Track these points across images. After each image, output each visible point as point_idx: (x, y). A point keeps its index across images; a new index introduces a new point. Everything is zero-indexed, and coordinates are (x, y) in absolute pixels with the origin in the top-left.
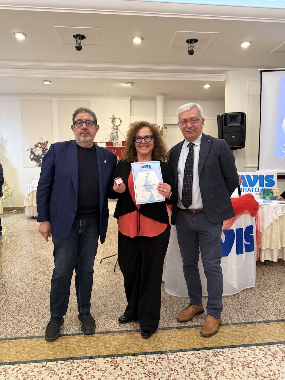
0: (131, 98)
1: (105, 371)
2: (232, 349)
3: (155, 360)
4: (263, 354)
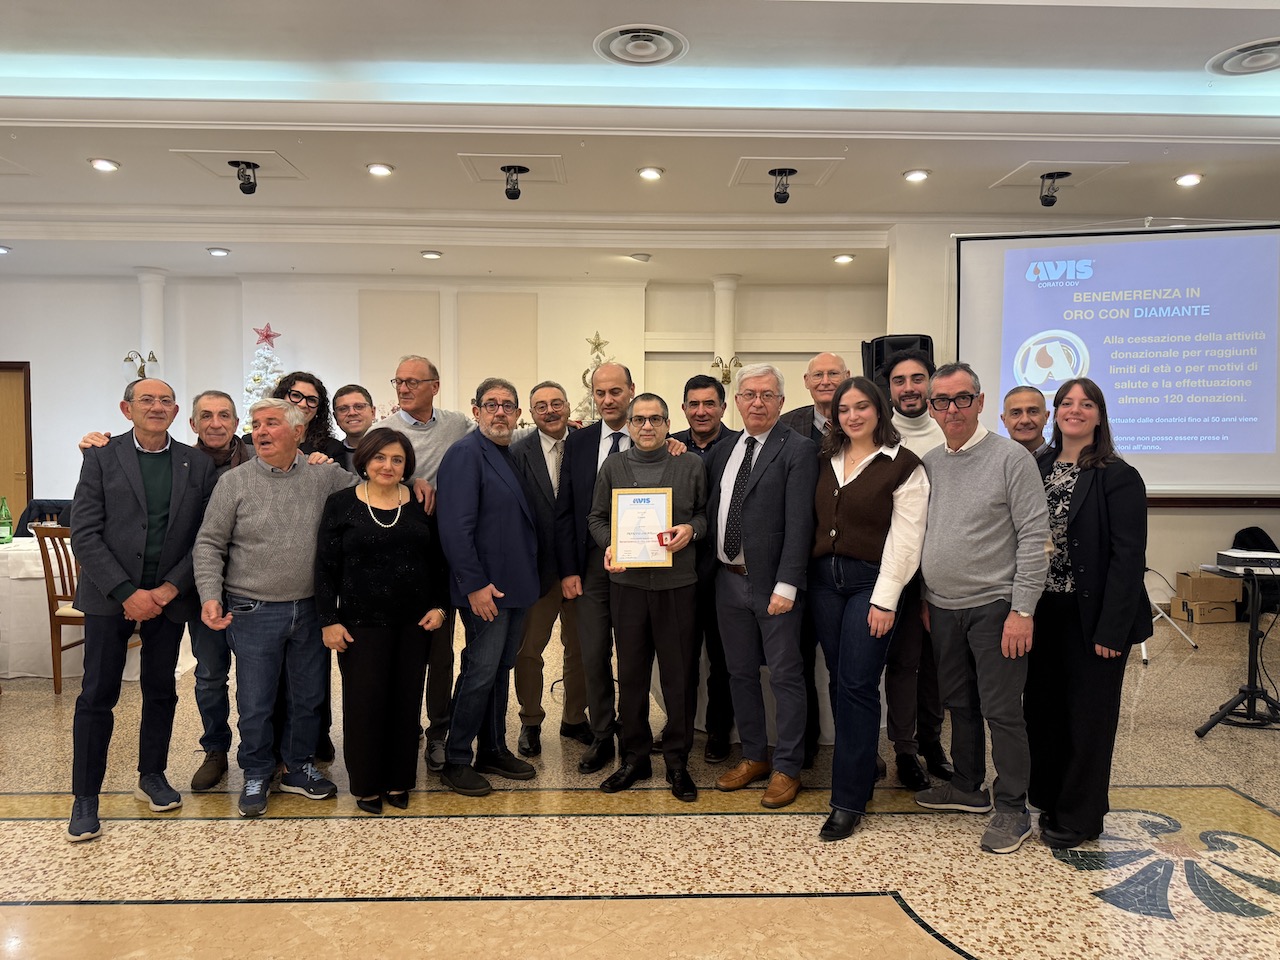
0: (646, 285)
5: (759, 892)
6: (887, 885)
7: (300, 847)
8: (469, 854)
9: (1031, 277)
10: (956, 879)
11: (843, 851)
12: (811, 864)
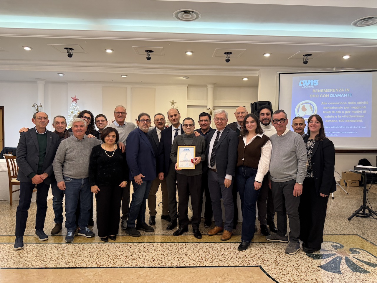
0: (187, 86)
3: (183, 245)
5: (220, 266)
6: (258, 264)
7: (84, 252)
8: (134, 254)
9: (300, 85)
10: (278, 262)
11: (245, 253)
12: (235, 257)
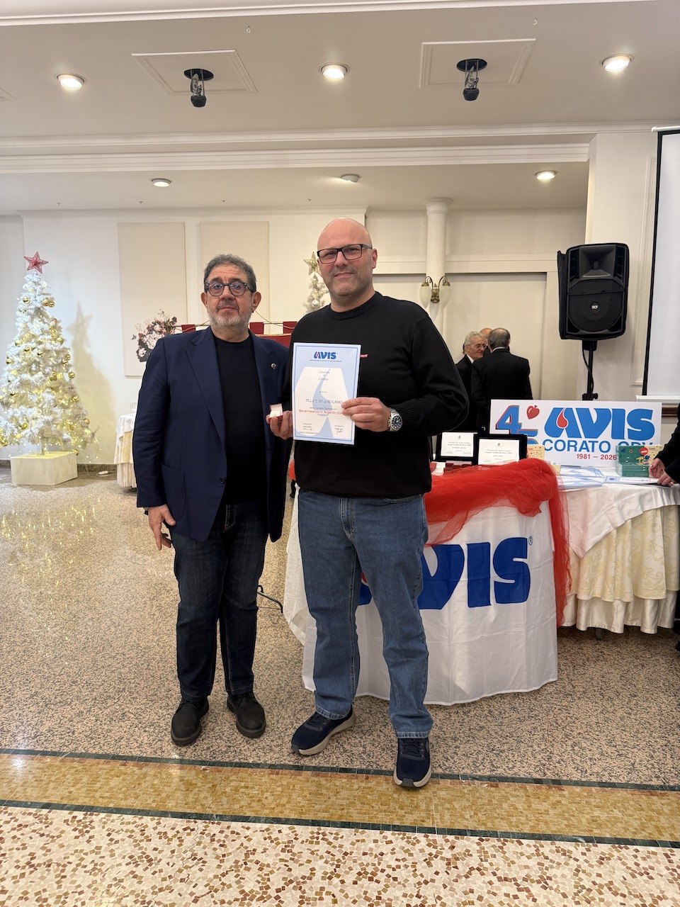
0: (366, 211)
1: (55, 838)
2: (362, 833)
3: (175, 830)
4: (430, 854)
